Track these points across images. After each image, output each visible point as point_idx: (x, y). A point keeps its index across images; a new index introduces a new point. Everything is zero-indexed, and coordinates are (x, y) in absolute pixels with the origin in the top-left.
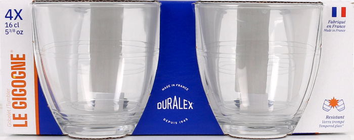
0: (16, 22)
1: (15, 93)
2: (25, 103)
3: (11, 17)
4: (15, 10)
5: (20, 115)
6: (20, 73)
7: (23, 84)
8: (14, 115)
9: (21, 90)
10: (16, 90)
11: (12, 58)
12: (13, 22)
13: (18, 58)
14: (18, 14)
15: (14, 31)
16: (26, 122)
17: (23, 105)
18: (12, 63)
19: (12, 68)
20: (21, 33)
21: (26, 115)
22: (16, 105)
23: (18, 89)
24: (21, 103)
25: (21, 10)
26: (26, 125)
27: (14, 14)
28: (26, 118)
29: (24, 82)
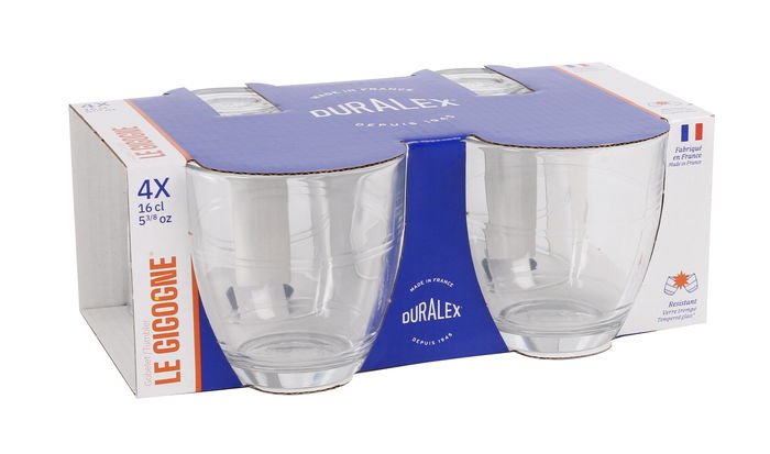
0: (158, 201)
1: (158, 325)
2: (176, 342)
3: (149, 194)
4: (156, 180)
5: (167, 363)
6: (167, 290)
7: (172, 309)
8: (156, 365)
9: (168, 321)
10: (160, 321)
11: (153, 266)
12: (153, 201)
13: (163, 264)
14: (162, 188)
15: (155, 217)
16: (178, 374)
17: (173, 345)
18: (152, 274)
19: (153, 283)
20: (168, 219)
21: (178, 362)
22: (159, 347)
23: (164, 318)
24: (169, 343)
25: (167, 179)
26: (178, 379)
27: (154, 188)
28: (178, 366)
29: (175, 305)
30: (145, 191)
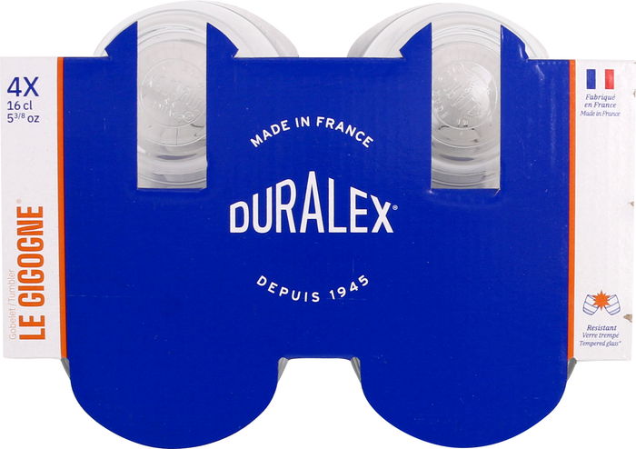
30: (14, 88)
